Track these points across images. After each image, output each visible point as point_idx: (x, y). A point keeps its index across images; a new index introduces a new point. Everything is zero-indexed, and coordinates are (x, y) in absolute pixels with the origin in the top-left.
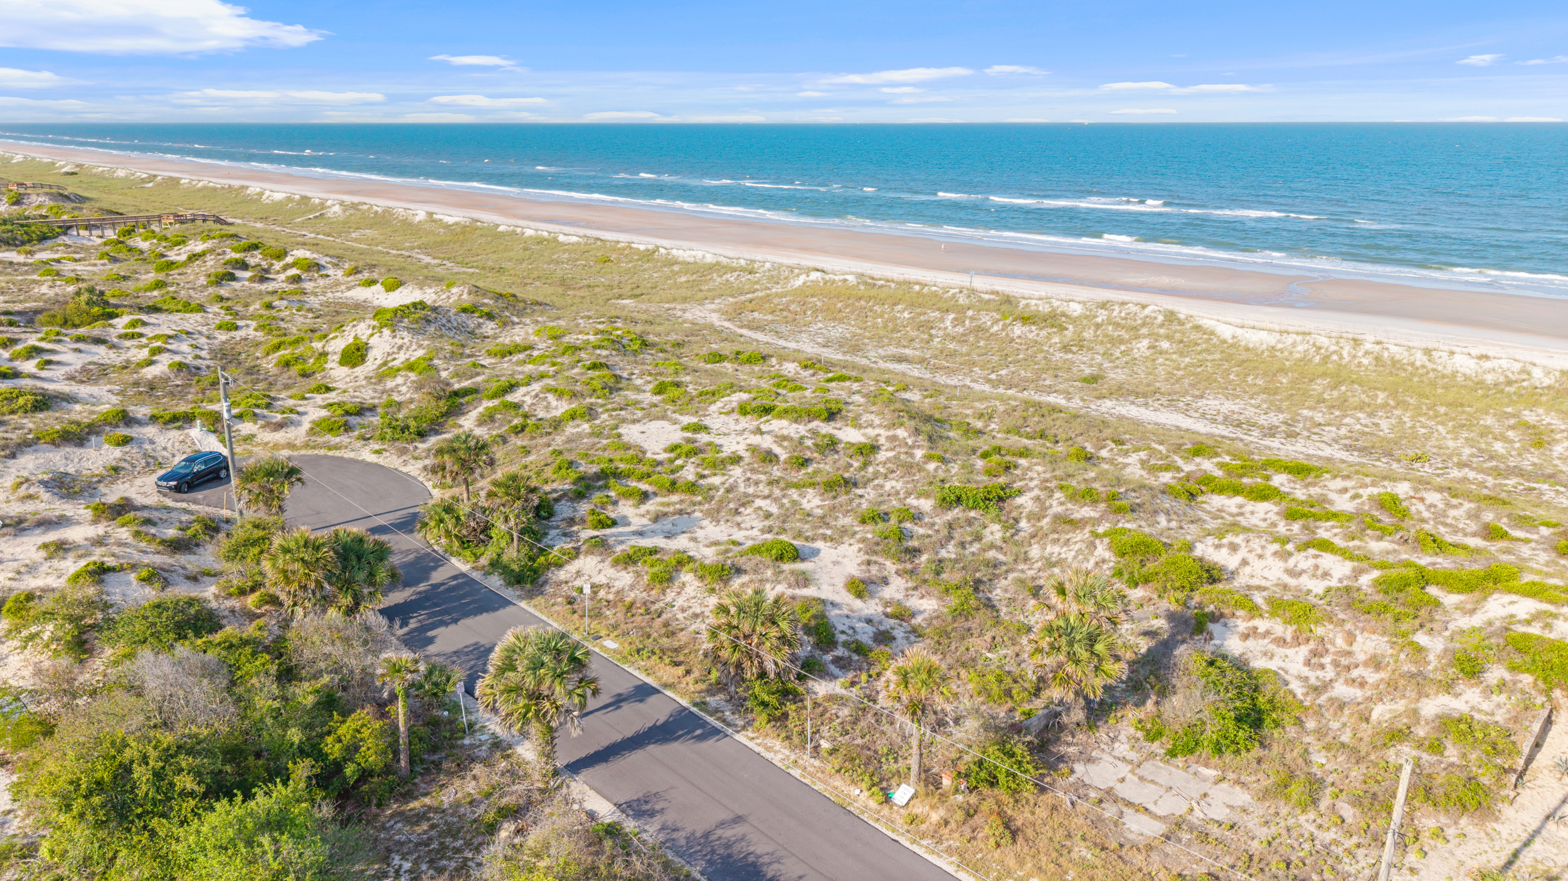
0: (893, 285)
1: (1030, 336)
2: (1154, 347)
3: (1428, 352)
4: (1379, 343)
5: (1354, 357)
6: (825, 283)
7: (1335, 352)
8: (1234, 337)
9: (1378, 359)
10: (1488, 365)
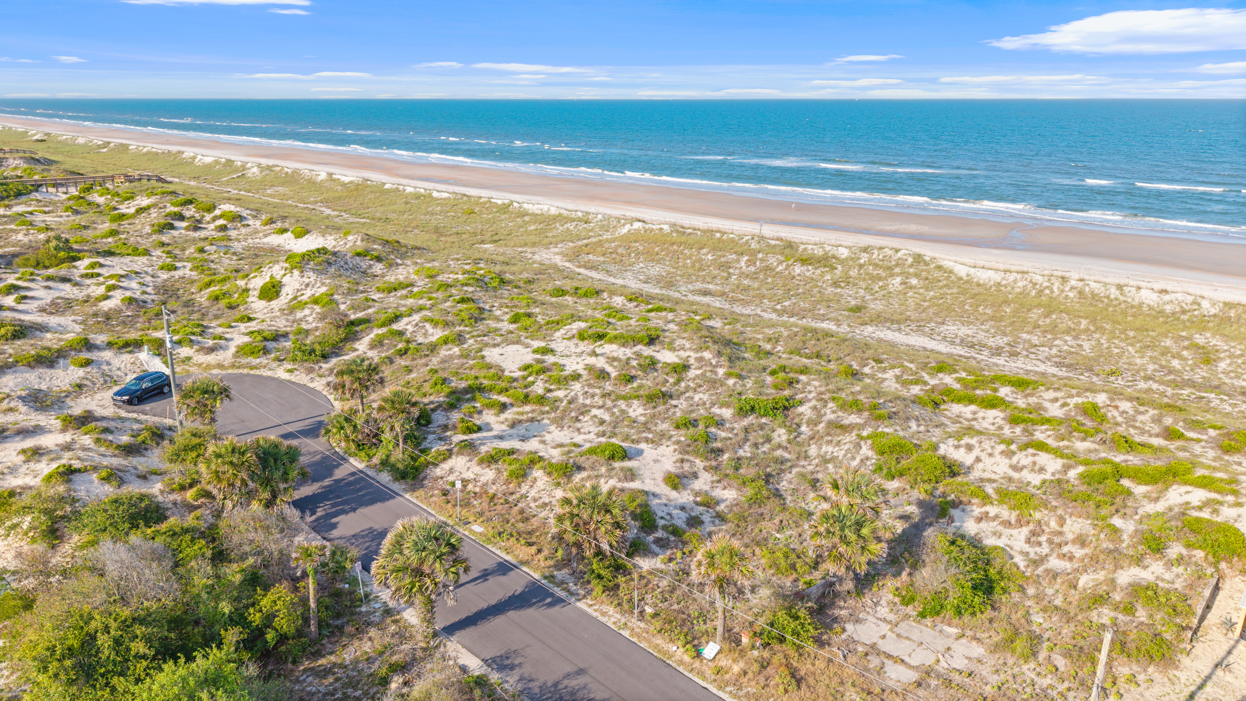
0: (699, 233)
1: (808, 274)
2: (905, 283)
3: (1120, 287)
4: (1081, 280)
5: (1063, 291)
6: (645, 231)
7: (1047, 287)
8: (968, 275)
9: (1081, 293)
10: (1167, 298)
